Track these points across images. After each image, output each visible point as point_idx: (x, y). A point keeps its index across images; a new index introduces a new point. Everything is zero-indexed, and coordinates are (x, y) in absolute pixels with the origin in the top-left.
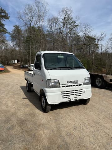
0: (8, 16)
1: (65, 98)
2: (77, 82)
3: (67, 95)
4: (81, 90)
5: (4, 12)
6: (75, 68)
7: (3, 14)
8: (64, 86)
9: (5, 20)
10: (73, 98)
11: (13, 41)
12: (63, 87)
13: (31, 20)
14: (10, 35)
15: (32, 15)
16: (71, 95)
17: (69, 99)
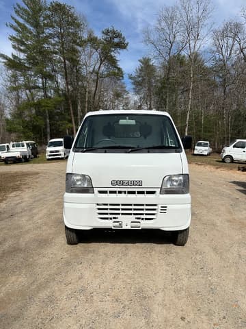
0: (126, 42)
1: (107, 219)
2: (140, 183)
3: (111, 214)
4: (155, 205)
5: (119, 36)
6: (147, 150)
7: (116, 40)
8: (105, 192)
9: (121, 51)
10: (127, 223)
11: (137, 93)
12: (100, 192)
13: (172, 40)
14: (132, 81)
15: (174, 30)
16: (122, 214)
17: (118, 224)
